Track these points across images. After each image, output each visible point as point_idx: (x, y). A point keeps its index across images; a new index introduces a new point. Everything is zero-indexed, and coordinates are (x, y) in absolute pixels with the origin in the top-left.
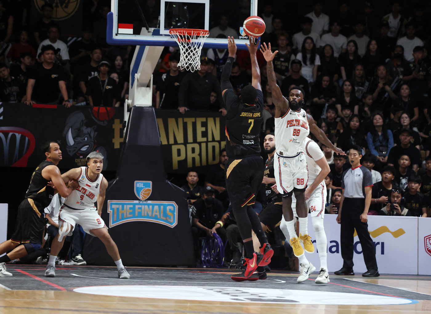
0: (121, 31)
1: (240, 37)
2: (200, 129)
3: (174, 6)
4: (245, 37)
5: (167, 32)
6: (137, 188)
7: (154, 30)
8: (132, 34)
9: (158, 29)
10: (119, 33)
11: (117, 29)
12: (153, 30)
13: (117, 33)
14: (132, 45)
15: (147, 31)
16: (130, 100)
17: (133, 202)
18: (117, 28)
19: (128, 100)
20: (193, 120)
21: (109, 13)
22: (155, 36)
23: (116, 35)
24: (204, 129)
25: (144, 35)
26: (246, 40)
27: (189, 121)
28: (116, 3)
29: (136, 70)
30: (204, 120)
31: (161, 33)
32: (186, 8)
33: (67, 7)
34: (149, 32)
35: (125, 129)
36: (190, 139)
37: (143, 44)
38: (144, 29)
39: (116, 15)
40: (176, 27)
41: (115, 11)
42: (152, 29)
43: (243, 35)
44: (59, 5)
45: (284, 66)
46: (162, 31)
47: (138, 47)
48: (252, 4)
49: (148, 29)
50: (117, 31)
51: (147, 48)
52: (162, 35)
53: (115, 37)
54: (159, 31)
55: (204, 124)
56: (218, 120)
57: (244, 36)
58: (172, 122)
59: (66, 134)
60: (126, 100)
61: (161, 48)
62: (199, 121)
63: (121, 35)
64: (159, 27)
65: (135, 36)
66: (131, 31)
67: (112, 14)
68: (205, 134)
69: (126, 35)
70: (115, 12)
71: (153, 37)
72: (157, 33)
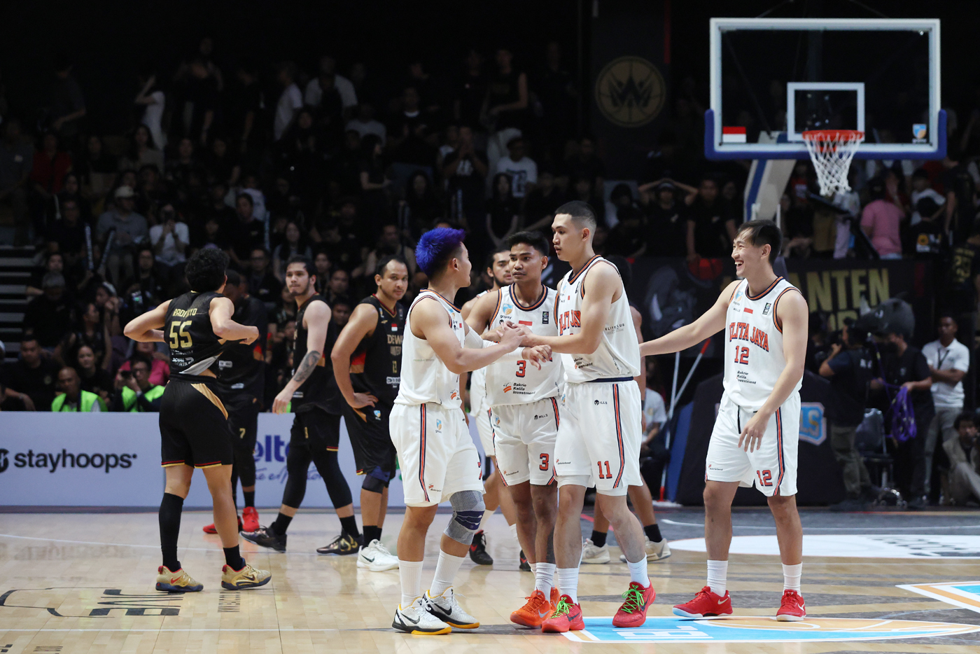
0: (728, 138)
1: (914, 141)
2: (857, 288)
3: (809, 96)
4: (922, 141)
5: (799, 137)
7: (779, 135)
8: (746, 142)
9: (785, 132)
10: (723, 142)
11: (720, 136)
13: (721, 142)
14: (748, 158)
15: (768, 137)
18: (720, 133)
20: (845, 273)
21: (707, 112)
22: (780, 145)
24: (863, 288)
25: (765, 143)
26: (923, 145)
27: (840, 276)
28: (718, 96)
29: (753, 199)
30: (863, 273)
31: (789, 139)
32: (827, 98)
33: (646, 104)
34: (771, 138)
36: (842, 303)
37: (763, 158)
38: (763, 135)
39: (719, 115)
40: (813, 128)
41: (718, 108)
42: (776, 134)
43: (918, 137)
44: (634, 103)
46: (792, 134)
47: (755, 163)
48: (932, 88)
49: (769, 134)
50: (721, 139)
51: (770, 164)
52: (791, 142)
53: (718, 149)
54: (786, 136)
55: (864, 280)
56: (885, 273)
57: (921, 139)
58: (812, 279)
59: (649, 303)
61: (789, 165)
62: (856, 275)
63: (727, 145)
64: (786, 130)
65: (750, 146)
66: (742, 138)
67: (712, 113)
68: (866, 294)
69: (735, 144)
70: (718, 110)
71: (777, 146)
72: (783, 139)
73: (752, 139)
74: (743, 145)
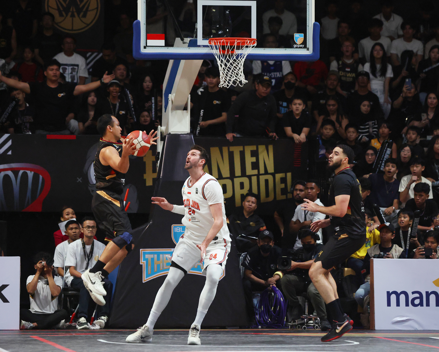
0: (151, 42)
1: (295, 46)
2: (249, 160)
3: (214, 10)
4: (301, 46)
5: (206, 42)
6: (175, 233)
7: (190, 40)
8: (164, 45)
9: (196, 39)
10: (147, 45)
11: (145, 41)
12: (189, 40)
13: (145, 46)
14: (166, 58)
15: (182, 42)
16: (164, 126)
17: (171, 250)
18: (145, 39)
19: (161, 126)
20: (241, 148)
21: (135, 22)
22: (191, 48)
23: (145, 48)
24: (254, 159)
25: (178, 46)
26: (302, 49)
27: (236, 151)
28: (143, 10)
29: (169, 90)
30: (254, 148)
31: (198, 44)
32: (228, 12)
33: (85, 16)
34: (184, 43)
35: (159, 162)
36: (238, 172)
37: (178, 58)
38: (178, 40)
39: (144, 24)
40: (216, 35)
41: (143, 18)
42: (187, 40)
43: (298, 43)
44: (76, 14)
45: (351, 77)
46: (201, 41)
47: (171, 62)
48: (308, 5)
49: (182, 40)
50: (145, 43)
51: (183, 62)
52: (199, 46)
53: (143, 51)
54: (196, 41)
55: (255, 154)
56: (271, 148)
57: (300, 45)
58: (215, 152)
59: (88, 170)
60: (159, 126)
61: (200, 62)
62: (248, 150)
63: (150, 47)
64: (196, 37)
65: (168, 48)
66: (162, 42)
67: (139, 23)
68: (255, 166)
69: (156, 48)
70: (143, 20)
71: (189, 49)
72: (193, 44)
74: (163, 48)
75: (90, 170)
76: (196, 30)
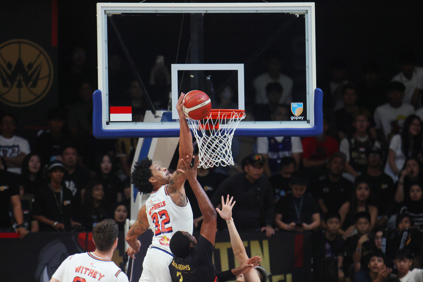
0: (115, 117)
1: (292, 118)
3: (192, 76)
4: (300, 118)
7: (164, 114)
8: (131, 120)
9: (170, 111)
10: (111, 121)
11: (108, 115)
12: (162, 113)
13: (108, 121)
14: (134, 136)
15: (153, 116)
16: (134, 219)
18: (108, 113)
19: (130, 219)
21: (95, 92)
22: (164, 123)
23: (108, 123)
25: (149, 122)
26: (301, 122)
27: (222, 247)
28: (105, 77)
31: (173, 118)
32: (209, 78)
33: (34, 85)
34: (156, 117)
35: (128, 264)
37: (149, 135)
38: (149, 113)
39: (106, 94)
41: (105, 88)
42: (160, 113)
43: (296, 115)
44: (23, 83)
47: (141, 140)
48: (308, 67)
49: (154, 113)
50: (108, 118)
51: (155, 141)
52: (174, 121)
53: (105, 127)
54: (170, 114)
56: (266, 244)
57: (299, 116)
59: (40, 276)
60: (128, 220)
61: (175, 140)
63: (114, 123)
64: (171, 109)
65: (135, 124)
66: (128, 117)
67: (100, 93)
69: (122, 123)
70: (105, 90)
71: (162, 124)
72: (168, 118)
73: (138, 117)
74: (130, 123)
75: (43, 276)
76: (170, 101)
